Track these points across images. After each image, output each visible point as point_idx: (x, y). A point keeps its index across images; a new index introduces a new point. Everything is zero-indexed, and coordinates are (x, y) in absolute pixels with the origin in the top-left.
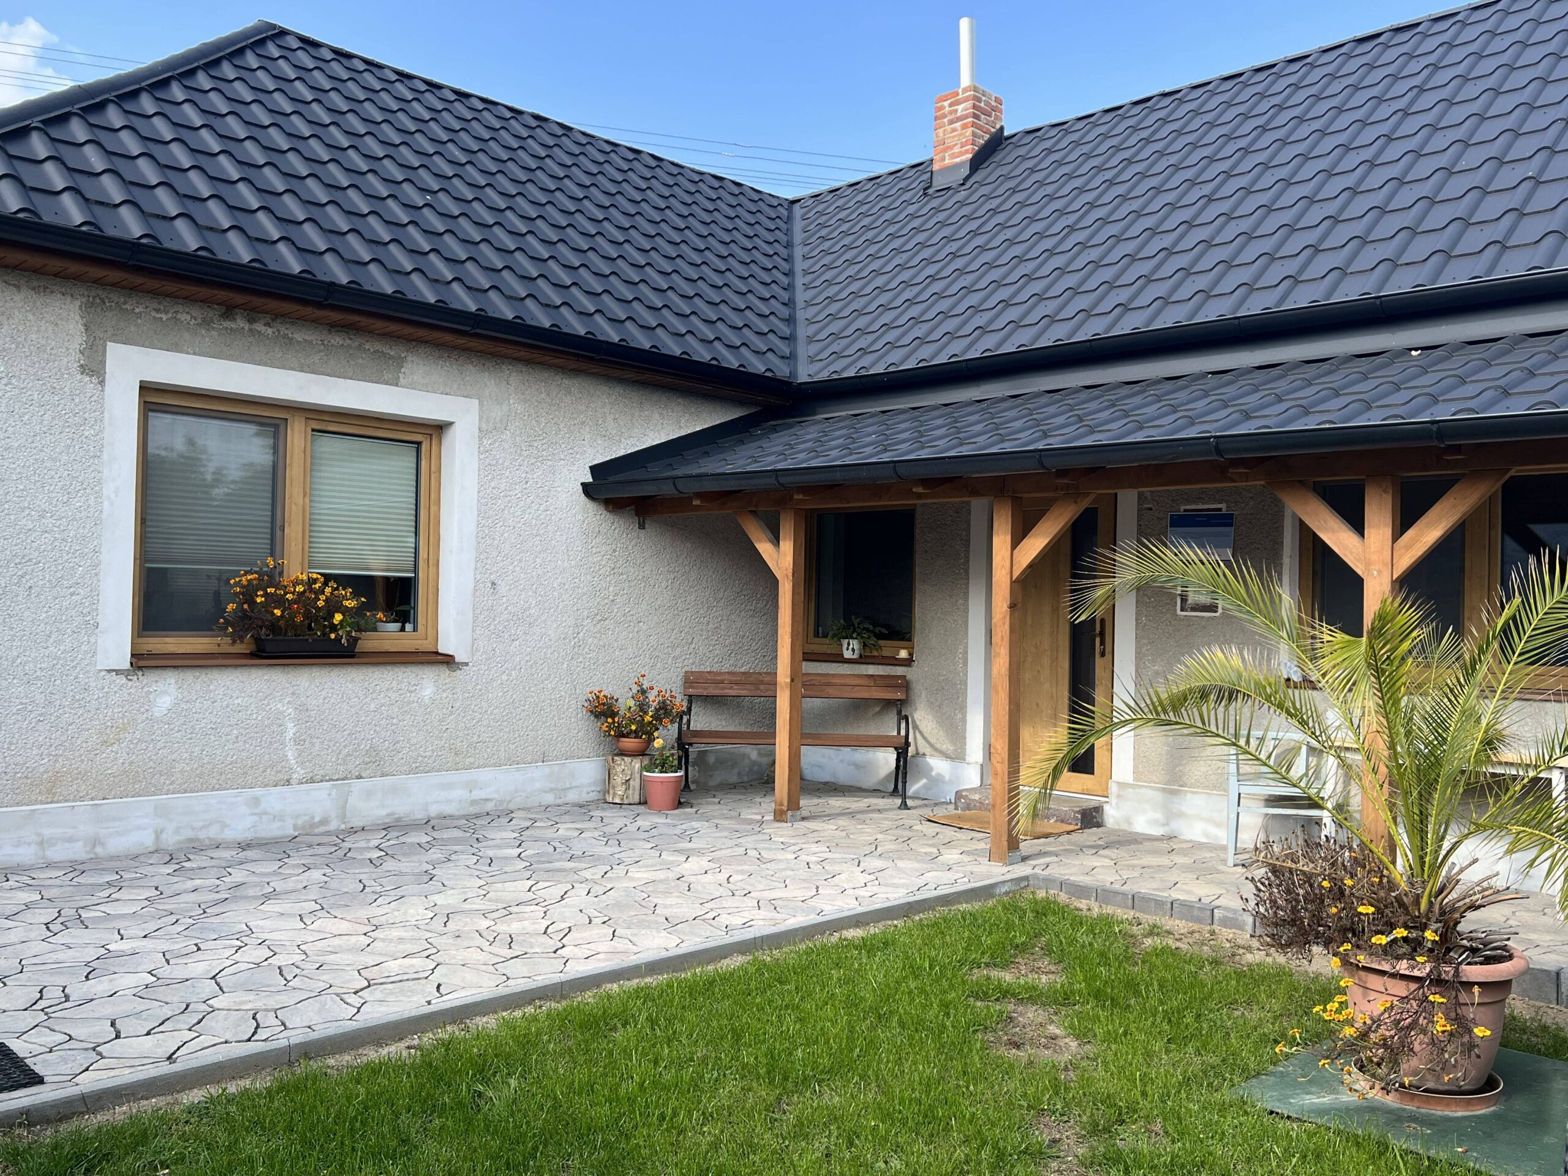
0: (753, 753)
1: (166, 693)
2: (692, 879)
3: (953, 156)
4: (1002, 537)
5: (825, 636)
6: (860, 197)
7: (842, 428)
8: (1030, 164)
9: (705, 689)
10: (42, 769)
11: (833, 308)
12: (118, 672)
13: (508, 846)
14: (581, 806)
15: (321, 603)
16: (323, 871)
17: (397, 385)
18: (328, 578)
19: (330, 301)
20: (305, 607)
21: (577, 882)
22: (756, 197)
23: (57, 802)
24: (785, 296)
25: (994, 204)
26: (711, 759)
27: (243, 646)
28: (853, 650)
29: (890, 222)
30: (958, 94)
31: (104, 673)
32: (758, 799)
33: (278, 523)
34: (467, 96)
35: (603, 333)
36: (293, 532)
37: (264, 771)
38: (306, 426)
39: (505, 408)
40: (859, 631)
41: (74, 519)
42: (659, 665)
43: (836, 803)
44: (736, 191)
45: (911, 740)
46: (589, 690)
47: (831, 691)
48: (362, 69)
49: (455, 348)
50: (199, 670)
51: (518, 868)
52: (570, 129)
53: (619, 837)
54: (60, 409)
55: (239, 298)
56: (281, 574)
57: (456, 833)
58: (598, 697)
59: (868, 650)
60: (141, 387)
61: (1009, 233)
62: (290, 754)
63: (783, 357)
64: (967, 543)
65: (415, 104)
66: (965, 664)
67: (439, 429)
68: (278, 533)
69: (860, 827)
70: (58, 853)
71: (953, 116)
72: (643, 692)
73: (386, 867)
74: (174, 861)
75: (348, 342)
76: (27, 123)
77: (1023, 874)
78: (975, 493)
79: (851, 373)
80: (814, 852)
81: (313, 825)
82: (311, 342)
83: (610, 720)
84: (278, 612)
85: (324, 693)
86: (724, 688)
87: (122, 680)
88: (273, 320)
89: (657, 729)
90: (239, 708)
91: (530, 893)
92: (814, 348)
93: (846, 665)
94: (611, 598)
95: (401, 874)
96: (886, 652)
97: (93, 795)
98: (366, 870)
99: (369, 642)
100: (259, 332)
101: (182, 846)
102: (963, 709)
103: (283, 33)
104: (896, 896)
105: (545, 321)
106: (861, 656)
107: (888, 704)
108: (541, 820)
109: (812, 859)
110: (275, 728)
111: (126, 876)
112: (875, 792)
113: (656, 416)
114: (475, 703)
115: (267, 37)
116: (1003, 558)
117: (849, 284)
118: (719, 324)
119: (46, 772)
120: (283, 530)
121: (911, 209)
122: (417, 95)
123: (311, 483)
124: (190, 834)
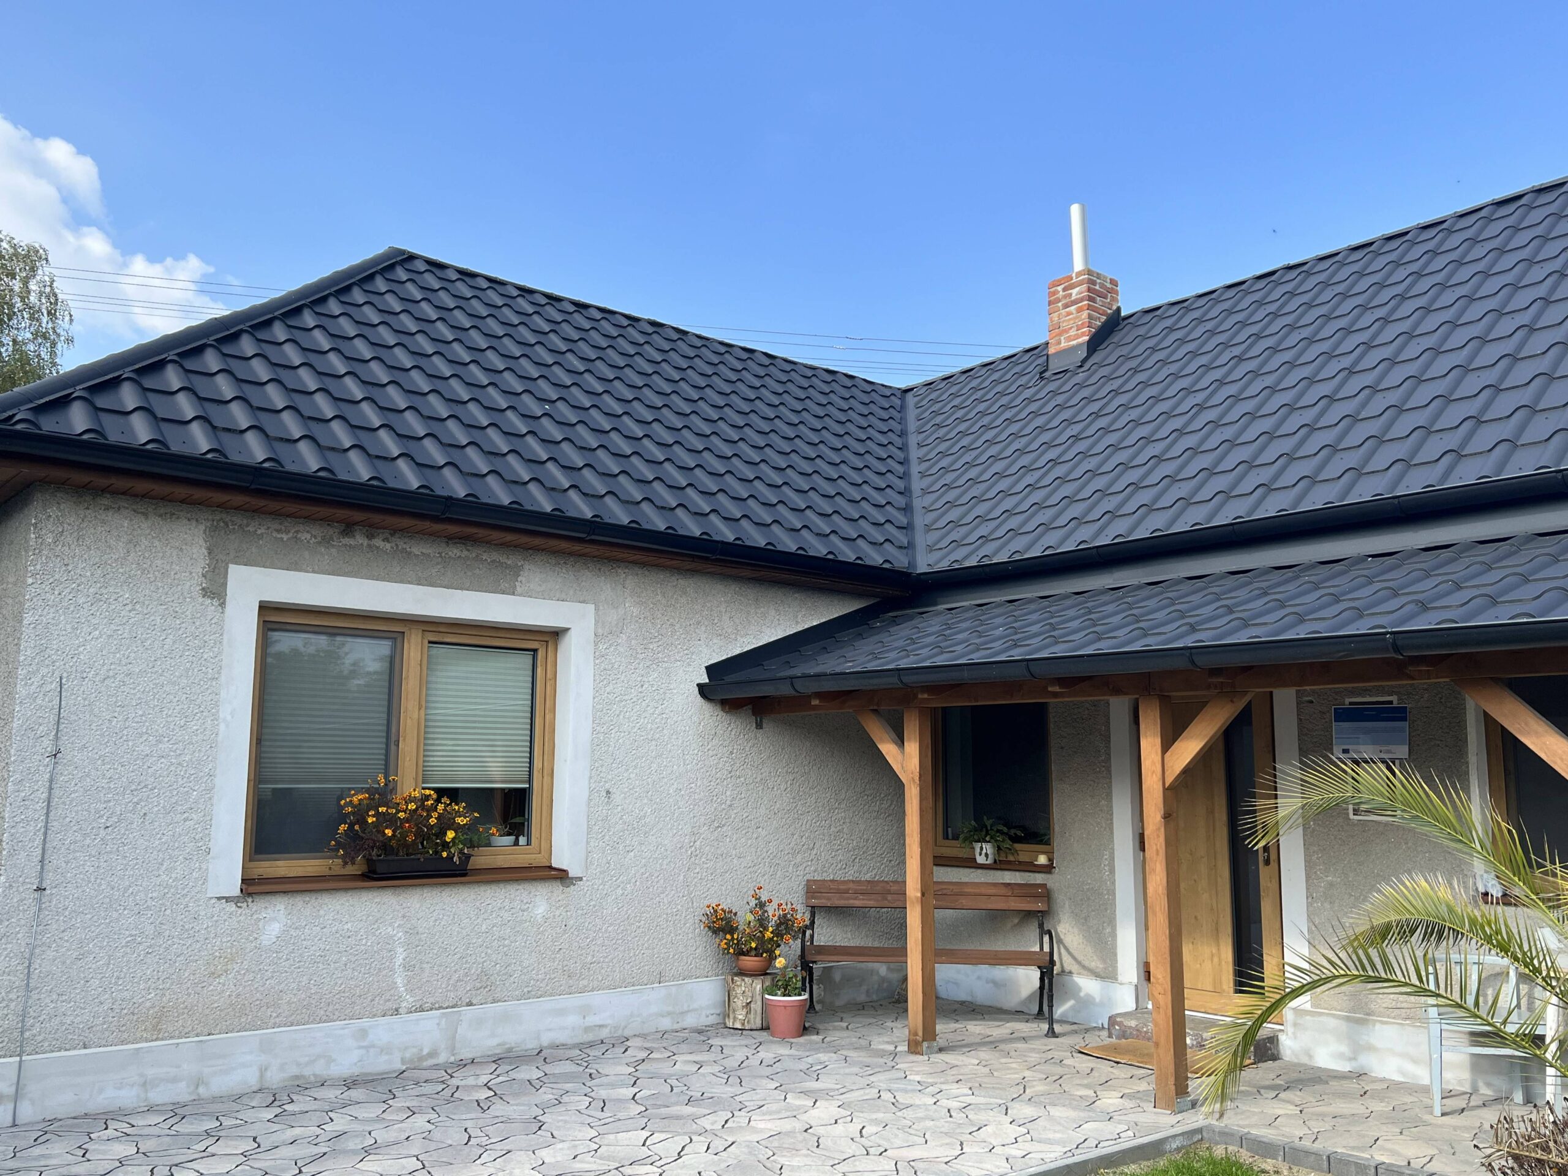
0: (882, 969)
1: (274, 919)
2: (821, 1131)
3: (1069, 339)
4: (1150, 739)
5: (956, 838)
6: (974, 383)
7: (966, 620)
8: (1151, 343)
9: (829, 899)
10: (148, 1004)
11: (951, 495)
12: (228, 899)
13: (622, 1086)
14: (700, 1032)
15: (433, 821)
16: (427, 1117)
17: (513, 594)
18: (441, 792)
19: (447, 515)
20: (416, 825)
21: (695, 1133)
22: (869, 388)
23: (162, 1039)
24: (900, 484)
25: (1115, 385)
26: (837, 976)
27: (356, 867)
28: (987, 855)
29: (1006, 407)
30: (1072, 279)
31: (214, 901)
32: (889, 1024)
33: (393, 738)
34: (586, 306)
35: (719, 532)
36: (408, 748)
37: (372, 1000)
38: (423, 638)
39: (621, 611)
40: (992, 833)
41: (191, 743)
42: (779, 873)
43: (976, 1028)
44: (849, 383)
45: (1056, 957)
46: (707, 903)
47: (964, 901)
48: (485, 286)
49: (571, 554)
50: (309, 894)
51: (632, 1114)
52: (685, 333)
53: (739, 1073)
54: (180, 632)
55: (358, 516)
56: (394, 790)
57: (568, 1067)
58: (715, 911)
59: (1003, 854)
60: (260, 607)
61: (1134, 414)
62: (399, 981)
63: (901, 547)
64: (1107, 739)
65: (536, 317)
66: (1112, 871)
67: (555, 635)
68: (393, 747)
69: (1003, 1060)
70: (160, 1095)
71: (1068, 300)
72: (761, 905)
73: (493, 1111)
74: (277, 1103)
75: (466, 553)
76: (163, 357)
77: (1196, 1126)
78: (1117, 691)
79: (972, 562)
80: (957, 1095)
81: (421, 1059)
82: (429, 555)
83: (728, 937)
84: (389, 832)
85: (435, 914)
86: (848, 899)
87: (231, 907)
88: (392, 535)
89: (779, 946)
90: (349, 934)
91: (645, 1148)
92: (933, 536)
93: (980, 871)
94: (728, 803)
95: (508, 1121)
96: (1023, 857)
97: (199, 1031)
98: (473, 1116)
99: (482, 859)
100: (378, 548)
101: (286, 1083)
102: (1112, 922)
103: (412, 257)
104: (1053, 1156)
105: (660, 524)
106: (995, 861)
107: (1028, 915)
108: (658, 1049)
109: (954, 1104)
110: (385, 953)
111: (227, 1122)
112: (1018, 1014)
113: (773, 612)
114: (589, 920)
115: (396, 262)
116: (1153, 763)
117: (966, 470)
118: (835, 517)
119: (153, 1007)
120: (398, 746)
121: (1028, 393)
122: (538, 309)
123: (427, 695)
124: (294, 1071)
